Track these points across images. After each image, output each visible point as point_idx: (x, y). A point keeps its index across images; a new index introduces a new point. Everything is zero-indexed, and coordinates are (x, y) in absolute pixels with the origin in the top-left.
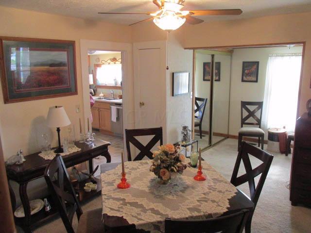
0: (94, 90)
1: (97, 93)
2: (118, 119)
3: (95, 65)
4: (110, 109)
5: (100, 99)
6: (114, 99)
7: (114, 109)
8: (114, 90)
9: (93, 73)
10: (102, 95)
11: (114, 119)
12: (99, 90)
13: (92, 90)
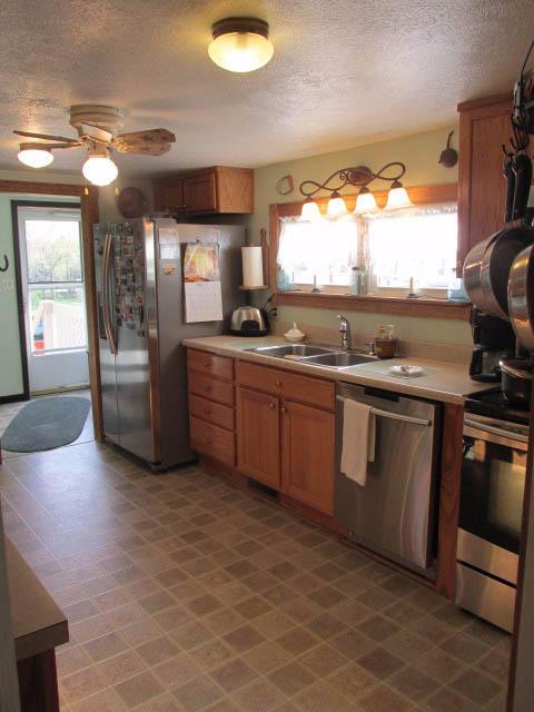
0: (263, 313)
1: (276, 325)
2: (374, 469)
3: (271, 206)
4: (338, 411)
5: (289, 351)
6: (354, 360)
7: (357, 415)
8: (351, 316)
9: (262, 244)
10: (295, 333)
11: (355, 466)
12: (286, 313)
13: (258, 312)
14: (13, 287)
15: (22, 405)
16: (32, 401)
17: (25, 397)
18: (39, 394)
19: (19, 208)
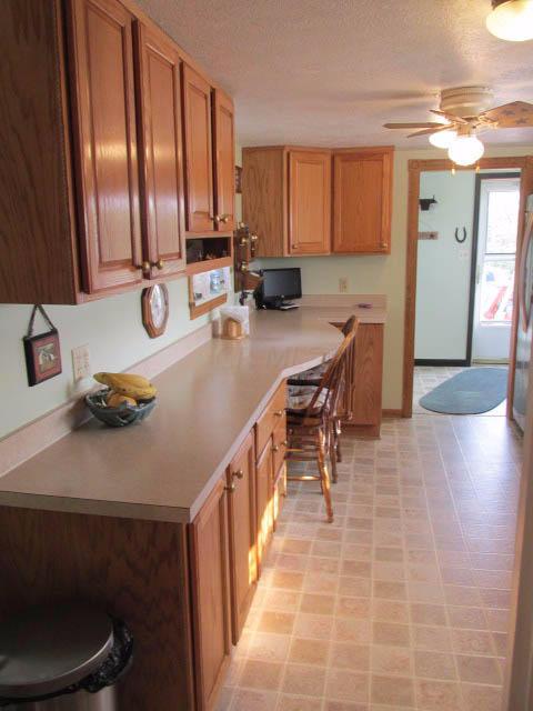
14: (468, 258)
15: (461, 370)
16: (471, 368)
17: (465, 363)
18: (477, 363)
19: (483, 181)
